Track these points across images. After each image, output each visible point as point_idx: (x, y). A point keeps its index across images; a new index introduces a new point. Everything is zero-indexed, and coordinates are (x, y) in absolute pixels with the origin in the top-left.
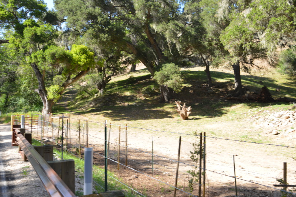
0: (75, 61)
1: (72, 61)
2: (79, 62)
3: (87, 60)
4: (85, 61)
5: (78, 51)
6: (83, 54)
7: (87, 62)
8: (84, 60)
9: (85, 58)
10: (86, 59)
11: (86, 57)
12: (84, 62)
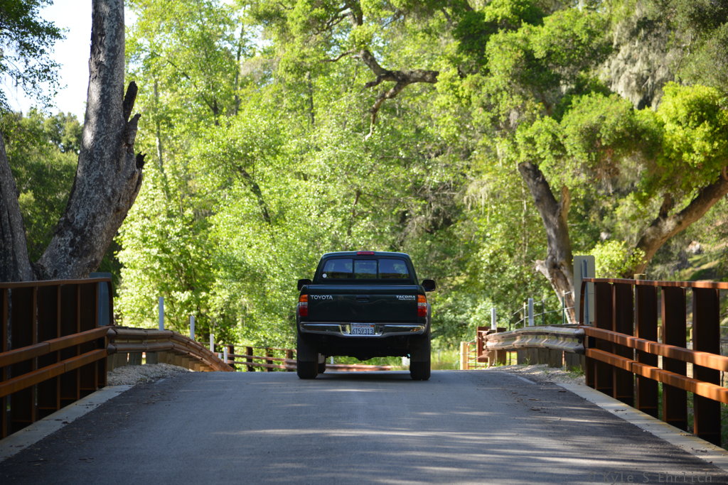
0: (672, 150)
1: (661, 151)
2: (685, 155)
3: (716, 144)
4: (708, 148)
5: (683, 113)
6: (701, 120)
7: (714, 151)
8: (704, 147)
9: (705, 139)
10: (712, 143)
11: (711, 132)
12: (703, 151)
